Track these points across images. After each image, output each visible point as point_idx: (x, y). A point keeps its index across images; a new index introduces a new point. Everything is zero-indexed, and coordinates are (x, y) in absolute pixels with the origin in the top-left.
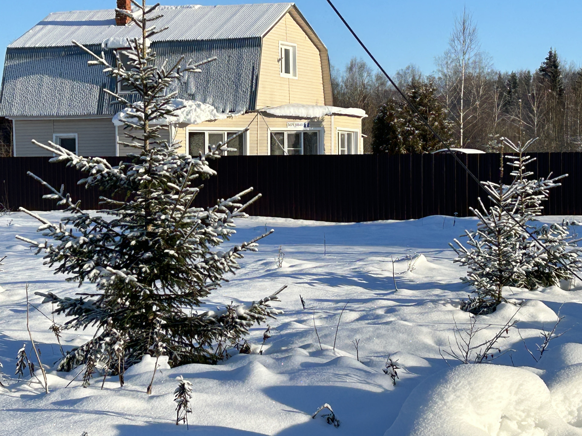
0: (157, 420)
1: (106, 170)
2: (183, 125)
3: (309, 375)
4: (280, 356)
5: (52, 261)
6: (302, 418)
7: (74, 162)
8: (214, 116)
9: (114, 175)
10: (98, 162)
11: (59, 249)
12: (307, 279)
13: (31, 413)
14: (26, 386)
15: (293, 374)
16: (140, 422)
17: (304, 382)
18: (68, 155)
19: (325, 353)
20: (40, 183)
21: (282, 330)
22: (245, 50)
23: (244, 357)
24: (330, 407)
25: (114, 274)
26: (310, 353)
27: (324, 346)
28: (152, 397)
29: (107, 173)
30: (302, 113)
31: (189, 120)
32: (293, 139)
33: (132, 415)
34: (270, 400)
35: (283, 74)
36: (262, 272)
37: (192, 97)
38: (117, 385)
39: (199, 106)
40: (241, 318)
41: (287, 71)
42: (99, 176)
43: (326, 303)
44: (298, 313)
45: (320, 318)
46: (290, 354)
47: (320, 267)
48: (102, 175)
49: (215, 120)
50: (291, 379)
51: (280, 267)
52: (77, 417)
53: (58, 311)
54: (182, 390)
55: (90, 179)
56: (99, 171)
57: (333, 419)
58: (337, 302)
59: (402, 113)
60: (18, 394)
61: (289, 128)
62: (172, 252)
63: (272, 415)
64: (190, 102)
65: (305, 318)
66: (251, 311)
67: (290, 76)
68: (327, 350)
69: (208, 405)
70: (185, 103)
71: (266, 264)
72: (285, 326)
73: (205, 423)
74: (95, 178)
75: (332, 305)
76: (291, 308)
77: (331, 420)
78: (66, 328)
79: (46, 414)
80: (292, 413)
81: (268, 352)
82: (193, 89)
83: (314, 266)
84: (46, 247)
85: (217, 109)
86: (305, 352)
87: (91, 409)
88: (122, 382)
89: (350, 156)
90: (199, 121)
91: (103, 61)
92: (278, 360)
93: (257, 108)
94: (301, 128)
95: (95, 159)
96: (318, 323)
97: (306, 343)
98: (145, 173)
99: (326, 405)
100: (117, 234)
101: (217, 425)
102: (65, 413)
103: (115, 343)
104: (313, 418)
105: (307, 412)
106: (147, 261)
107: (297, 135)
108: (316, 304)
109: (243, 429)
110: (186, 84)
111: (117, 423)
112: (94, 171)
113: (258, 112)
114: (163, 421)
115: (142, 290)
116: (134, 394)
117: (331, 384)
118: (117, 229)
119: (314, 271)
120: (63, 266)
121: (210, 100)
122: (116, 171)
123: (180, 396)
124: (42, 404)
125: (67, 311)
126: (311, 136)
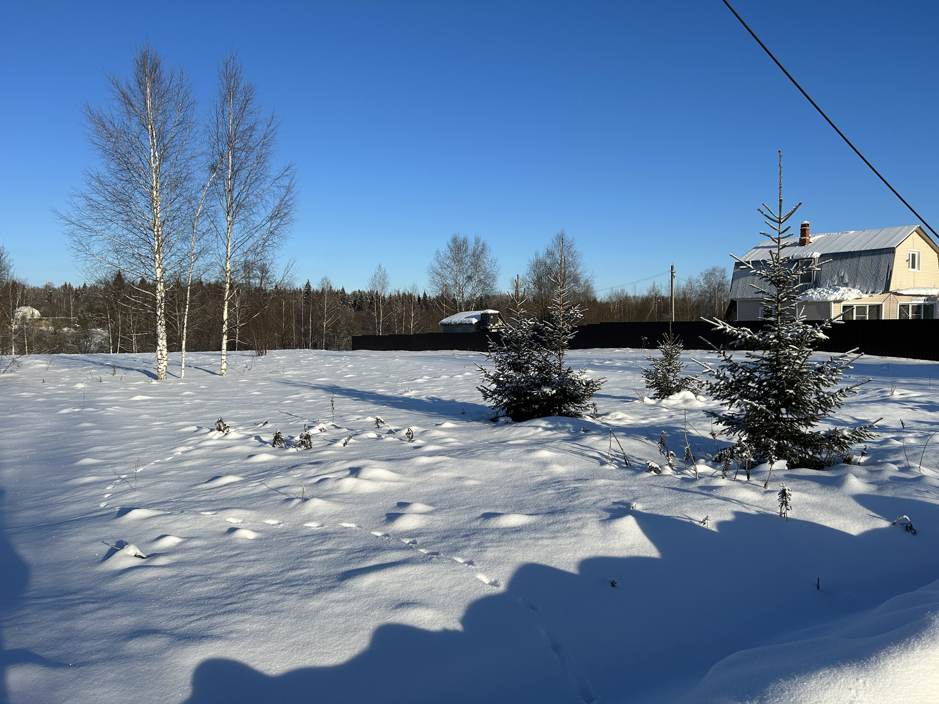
0: (765, 511)
1: (749, 336)
2: (839, 301)
3: (894, 488)
4: (874, 468)
5: (712, 392)
6: (884, 524)
7: (728, 331)
8: (861, 296)
9: (755, 339)
10: (744, 331)
11: (716, 385)
12: (911, 405)
13: (682, 493)
14: (687, 471)
15: (881, 485)
16: (752, 511)
17: (889, 493)
18: (724, 325)
19: (912, 470)
20: (707, 343)
21: (882, 445)
22: (884, 256)
23: (845, 466)
24: (908, 518)
25: (750, 404)
26: (899, 468)
27: (912, 464)
28: (766, 492)
29: (750, 338)
30: (923, 292)
32: (915, 309)
33: (748, 504)
34: (858, 505)
35: (911, 269)
36: (879, 398)
37: (846, 285)
38: (744, 478)
39: (850, 290)
40: (845, 438)
41: (913, 267)
42: (743, 340)
43: (923, 425)
44: (898, 431)
45: (916, 437)
46: (883, 468)
47: (923, 396)
48: (746, 339)
49: (861, 298)
50: (878, 490)
51: (892, 394)
52: (709, 501)
53: (717, 423)
54: (783, 494)
55: (737, 342)
56: (743, 337)
57: (911, 528)
58: (932, 424)
60: (680, 477)
61: (913, 302)
62: (791, 391)
63: (858, 519)
64: (844, 288)
65: (904, 436)
66: (853, 433)
67: (916, 270)
68: (913, 467)
69: (808, 503)
70: (841, 288)
71: (882, 392)
72: (887, 441)
73: (802, 518)
74: (741, 341)
75: (928, 426)
76: (894, 426)
77: (909, 528)
78: (721, 434)
79: (691, 495)
80: (875, 518)
81: (866, 464)
82: (847, 280)
83: (919, 395)
84: (707, 384)
85: (862, 292)
86: (895, 467)
87: (721, 495)
88: (748, 478)
90: (849, 299)
91: (751, 266)
92: (871, 472)
93: (890, 290)
94: (922, 302)
95: (742, 328)
96: (913, 441)
97: (898, 459)
98: (774, 338)
99: (905, 516)
100: (756, 377)
101: (811, 521)
102: (703, 496)
103: (743, 451)
104: (893, 524)
105: (888, 519)
106: (774, 396)
107: (919, 306)
108: (915, 425)
109: (832, 527)
110: (843, 277)
111: (736, 510)
112: (740, 337)
113: (891, 292)
114: (770, 512)
115: (769, 415)
116: (754, 488)
117: (912, 498)
118: (757, 374)
119: (917, 399)
120: (719, 396)
121: (858, 286)
122: (755, 336)
123: (782, 497)
124: (692, 486)
125: (723, 423)
126: (929, 306)
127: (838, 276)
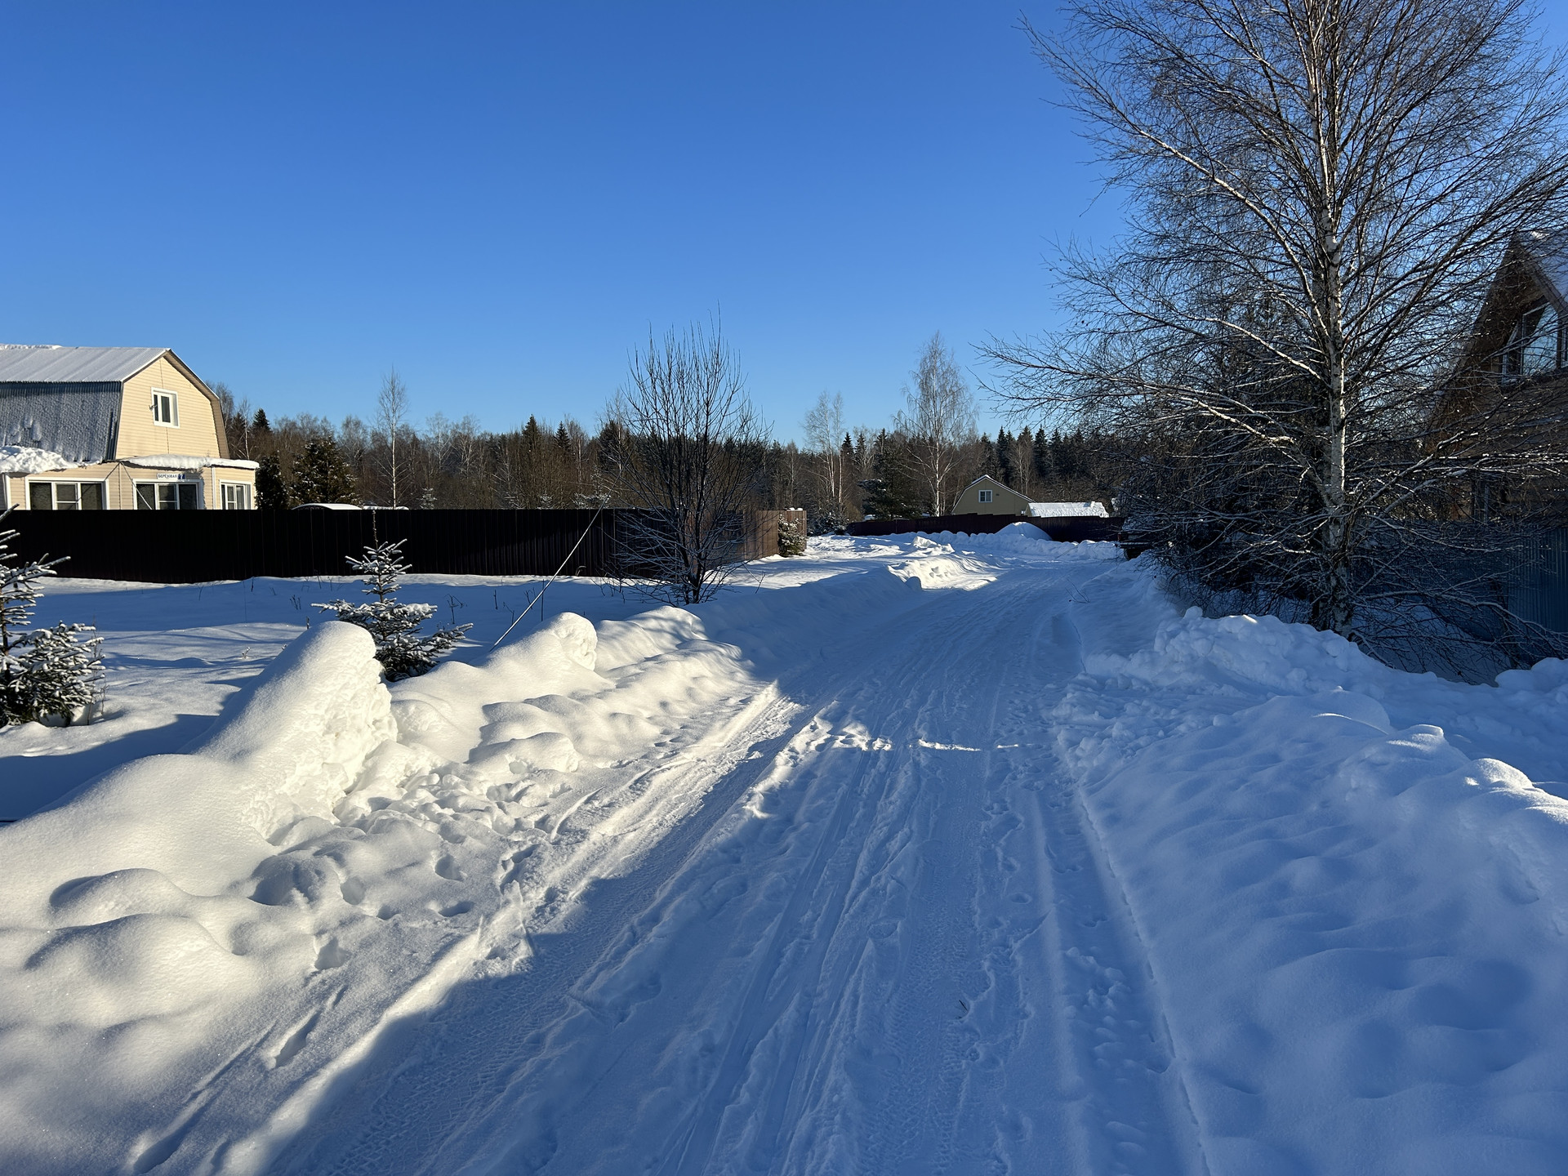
2: (21, 474)
8: (61, 465)
22: (103, 395)
30: (175, 463)
31: (27, 469)
32: (165, 492)
35: (160, 423)
37: (38, 444)
39: (40, 454)
49: (63, 470)
59: (299, 466)
61: (160, 480)
64: (30, 450)
67: (170, 425)
70: (23, 449)
82: (39, 435)
85: (67, 458)
89: (232, 512)
90: (38, 470)
93: (117, 457)
94: (175, 480)
107: (171, 487)
110: (31, 429)
113: (118, 461)
121: (60, 448)
126: (189, 488)
127: (23, 424)
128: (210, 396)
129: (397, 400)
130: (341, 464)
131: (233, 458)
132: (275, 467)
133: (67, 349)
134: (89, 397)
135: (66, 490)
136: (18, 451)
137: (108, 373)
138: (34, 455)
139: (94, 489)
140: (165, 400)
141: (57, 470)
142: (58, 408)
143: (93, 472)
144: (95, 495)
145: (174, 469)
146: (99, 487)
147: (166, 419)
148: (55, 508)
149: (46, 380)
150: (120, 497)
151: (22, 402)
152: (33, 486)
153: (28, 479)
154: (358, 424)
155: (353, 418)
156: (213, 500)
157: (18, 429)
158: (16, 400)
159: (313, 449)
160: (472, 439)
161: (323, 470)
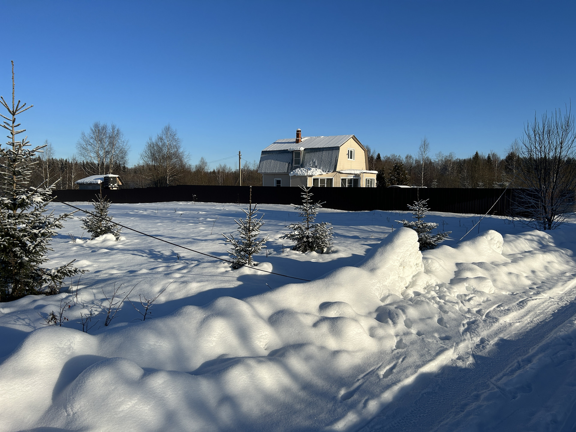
2: (311, 176)
8: (322, 173)
22: (334, 151)
30: (353, 172)
31: (313, 174)
32: (349, 181)
35: (349, 159)
37: (316, 167)
39: (316, 170)
49: (322, 175)
59: (391, 172)
61: (348, 177)
70: (312, 168)
82: (316, 164)
85: (323, 171)
89: (368, 188)
90: (316, 175)
93: (337, 170)
94: (352, 177)
107: (351, 180)
113: (337, 172)
121: (321, 168)
126: (356, 180)
127: (312, 161)
128: (364, 150)
129: (426, 148)
130: (405, 171)
131: (370, 170)
132: (383, 173)
133: (325, 137)
134: (330, 152)
135: (322, 181)
136: (311, 169)
137: (336, 144)
138: (315, 170)
139: (330, 180)
140: (351, 152)
141: (320, 175)
142: (322, 156)
143: (330, 175)
144: (330, 182)
145: (352, 174)
146: (331, 180)
147: (351, 158)
148: (319, 186)
149: (320, 147)
150: (337, 183)
151: (313, 154)
152: (314, 179)
153: (313, 177)
154: (410, 157)
155: (409, 155)
156: (363, 184)
157: (311, 162)
158: (311, 154)
159: (396, 166)
160: (452, 161)
161: (398, 174)
